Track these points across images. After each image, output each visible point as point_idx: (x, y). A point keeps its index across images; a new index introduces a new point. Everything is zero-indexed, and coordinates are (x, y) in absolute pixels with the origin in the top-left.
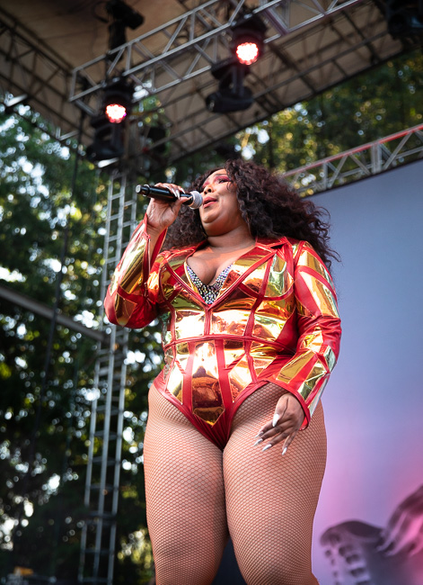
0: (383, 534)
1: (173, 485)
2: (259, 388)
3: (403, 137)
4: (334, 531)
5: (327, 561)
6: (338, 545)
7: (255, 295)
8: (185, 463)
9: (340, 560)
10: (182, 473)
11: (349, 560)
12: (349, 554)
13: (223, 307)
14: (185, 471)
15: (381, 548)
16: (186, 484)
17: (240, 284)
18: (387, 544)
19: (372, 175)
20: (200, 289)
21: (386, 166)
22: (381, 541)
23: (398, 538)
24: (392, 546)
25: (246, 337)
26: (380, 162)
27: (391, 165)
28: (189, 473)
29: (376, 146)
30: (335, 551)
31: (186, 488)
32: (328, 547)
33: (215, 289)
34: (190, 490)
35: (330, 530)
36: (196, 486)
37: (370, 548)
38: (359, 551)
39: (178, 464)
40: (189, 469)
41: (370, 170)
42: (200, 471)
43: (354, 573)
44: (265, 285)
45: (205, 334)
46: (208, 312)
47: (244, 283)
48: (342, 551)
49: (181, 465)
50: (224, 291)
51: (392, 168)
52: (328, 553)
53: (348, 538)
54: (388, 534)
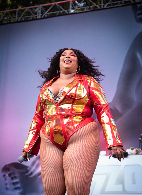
0: (28, 169)
1: (48, 168)
2: (76, 132)
3: (51, 5)
4: (7, 167)
5: (4, 179)
6: (9, 173)
7: (72, 99)
8: (52, 160)
9: (9, 179)
10: (51, 164)
11: (12, 179)
12: (13, 176)
13: (62, 104)
14: (52, 163)
15: (26, 174)
16: (52, 167)
17: (67, 95)
18: (30, 173)
19: (37, 19)
20: (54, 98)
21: (43, 17)
22: (27, 171)
23: (34, 171)
24: (32, 173)
25: (70, 113)
26: (40, 14)
27: (44, 16)
28: (53, 164)
29: (39, 7)
30: (7, 175)
31: (53, 169)
32: (5, 173)
33: (59, 97)
34: (54, 169)
35: (6, 166)
36: (56, 168)
37: (22, 174)
38: (17, 175)
39: (49, 161)
40: (53, 162)
41: (36, 17)
42: (57, 163)
43: (14, 184)
44: (75, 95)
45: (57, 114)
46: (57, 106)
47: (68, 94)
48: (10, 175)
49: (51, 161)
50: (62, 98)
51: (45, 18)
52: (4, 176)
53: (13, 169)
54: (30, 169)
